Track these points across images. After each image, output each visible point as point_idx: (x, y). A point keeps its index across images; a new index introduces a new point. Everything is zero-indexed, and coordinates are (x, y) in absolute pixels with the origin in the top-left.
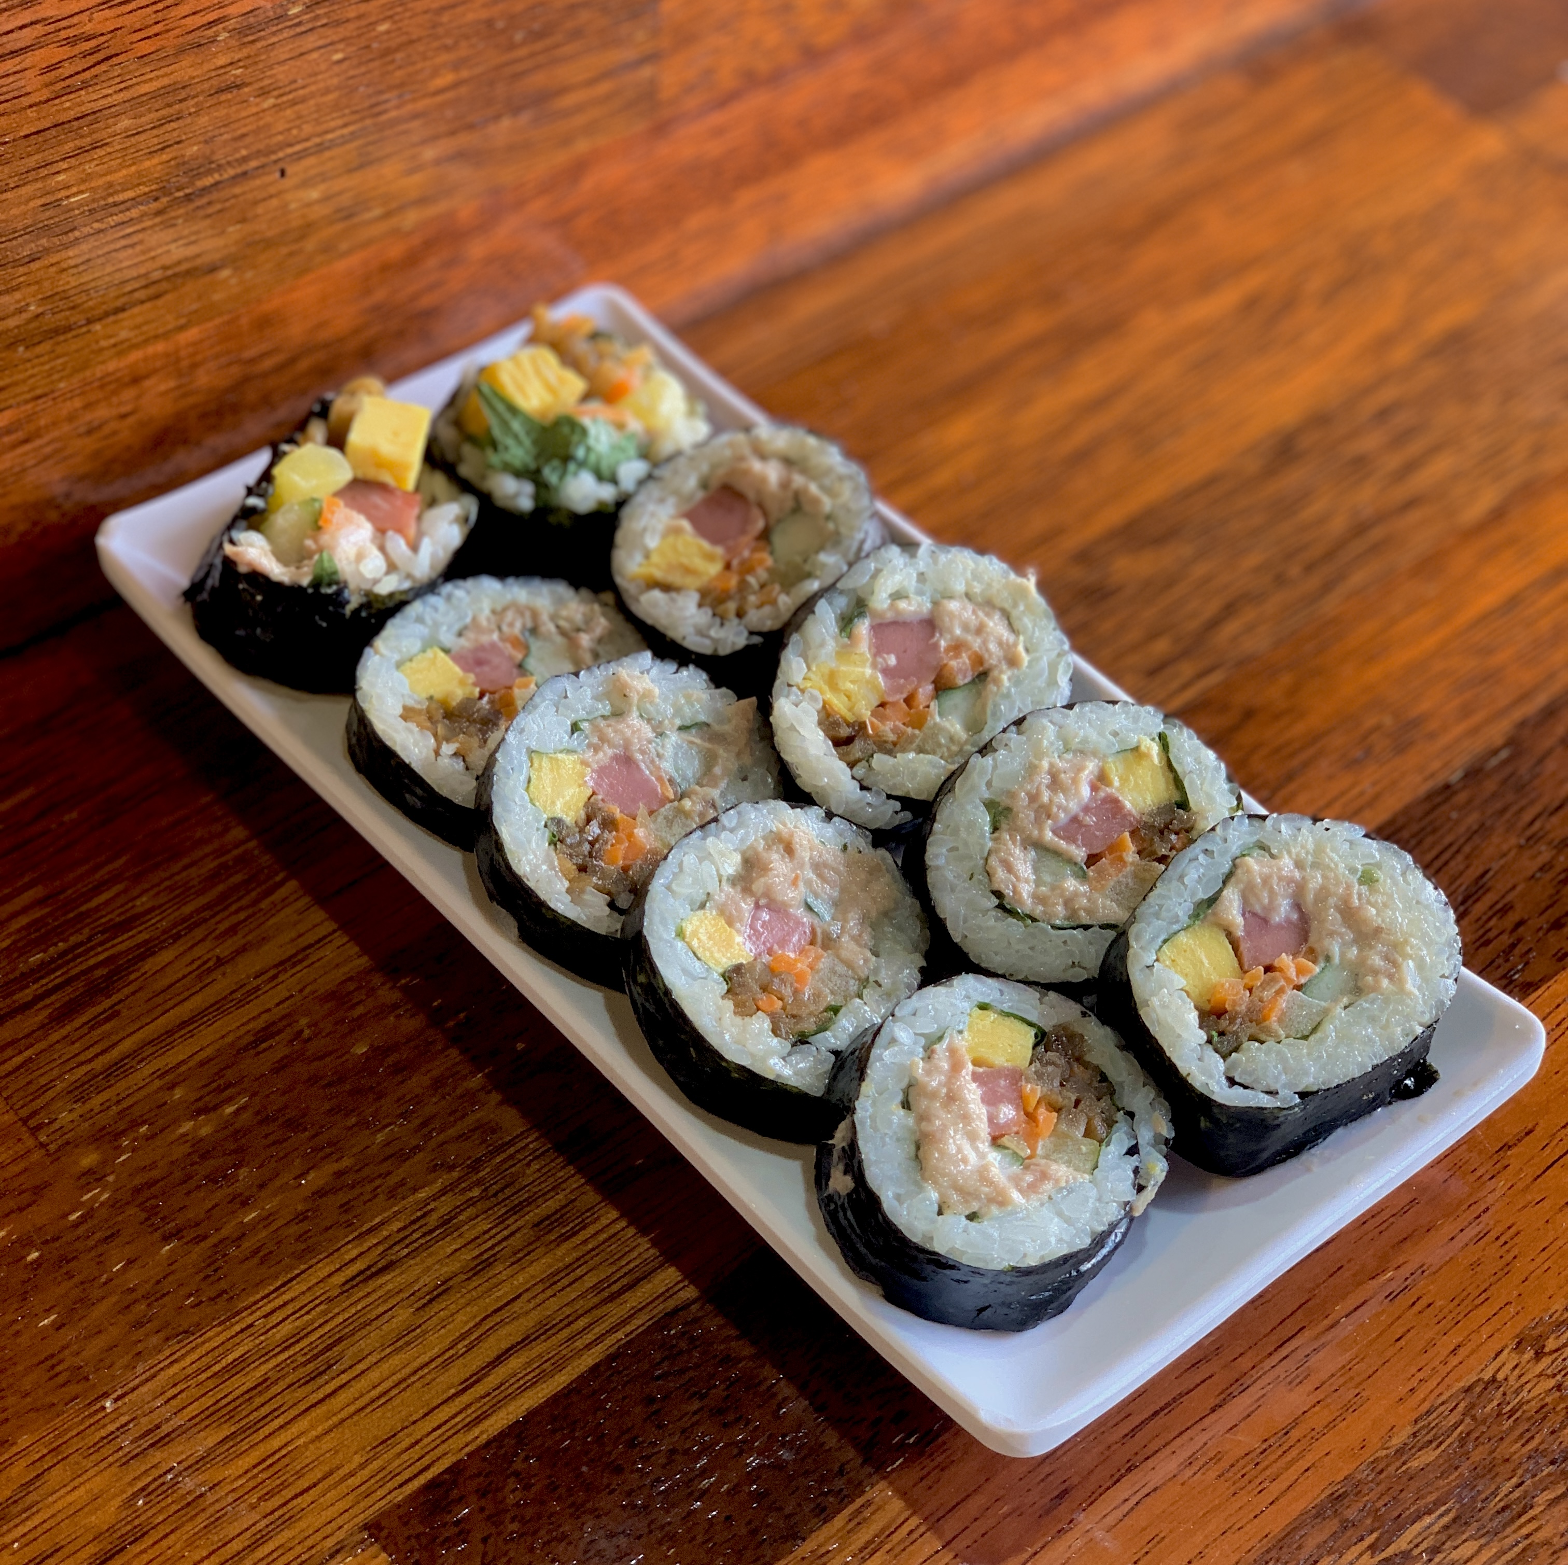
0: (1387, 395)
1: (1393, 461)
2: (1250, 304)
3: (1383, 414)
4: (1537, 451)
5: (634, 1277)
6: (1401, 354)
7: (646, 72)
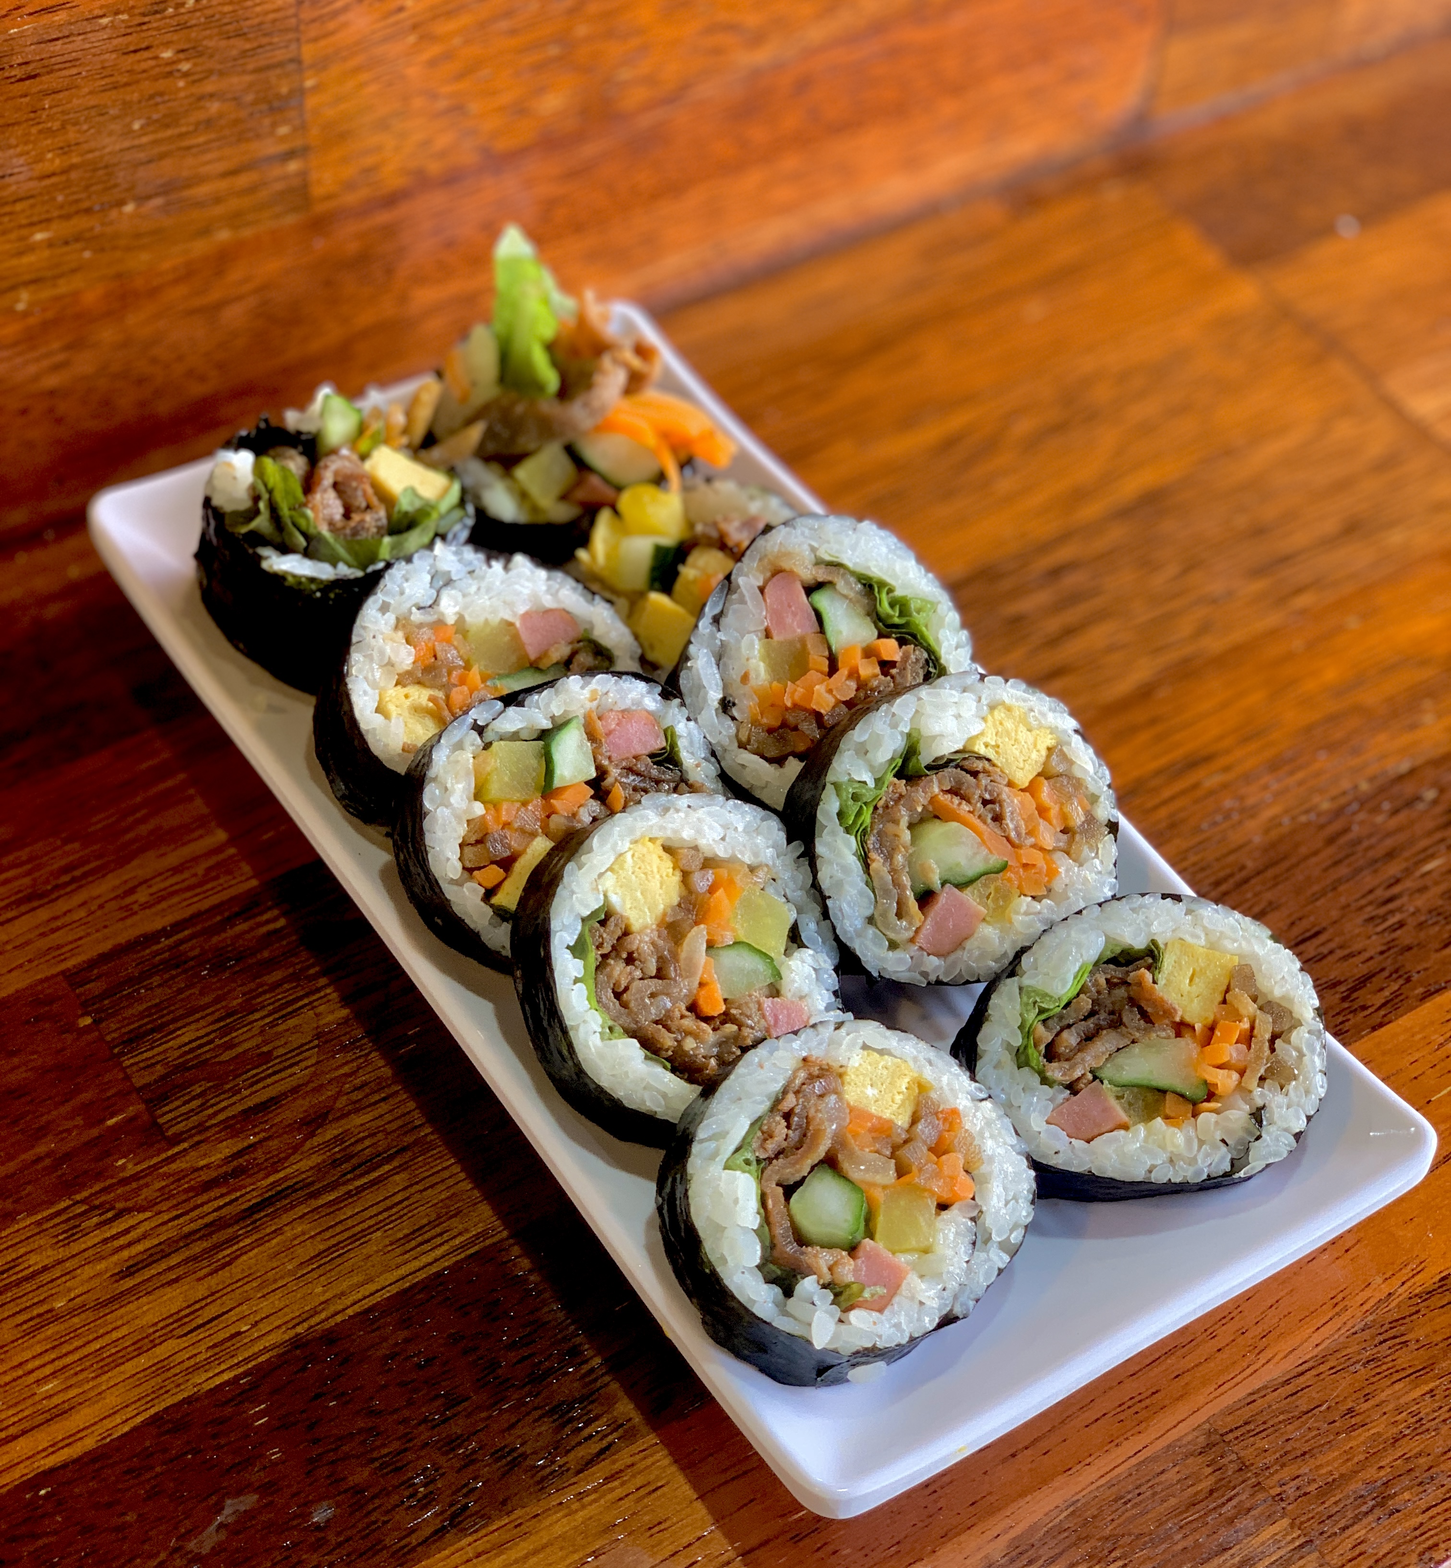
0: (1064, 554)
1: (1053, 625)
2: (949, 444)
3: (1056, 573)
4: (1204, 629)
5: (22, 1427)
6: (1091, 511)
7: (293, 166)
